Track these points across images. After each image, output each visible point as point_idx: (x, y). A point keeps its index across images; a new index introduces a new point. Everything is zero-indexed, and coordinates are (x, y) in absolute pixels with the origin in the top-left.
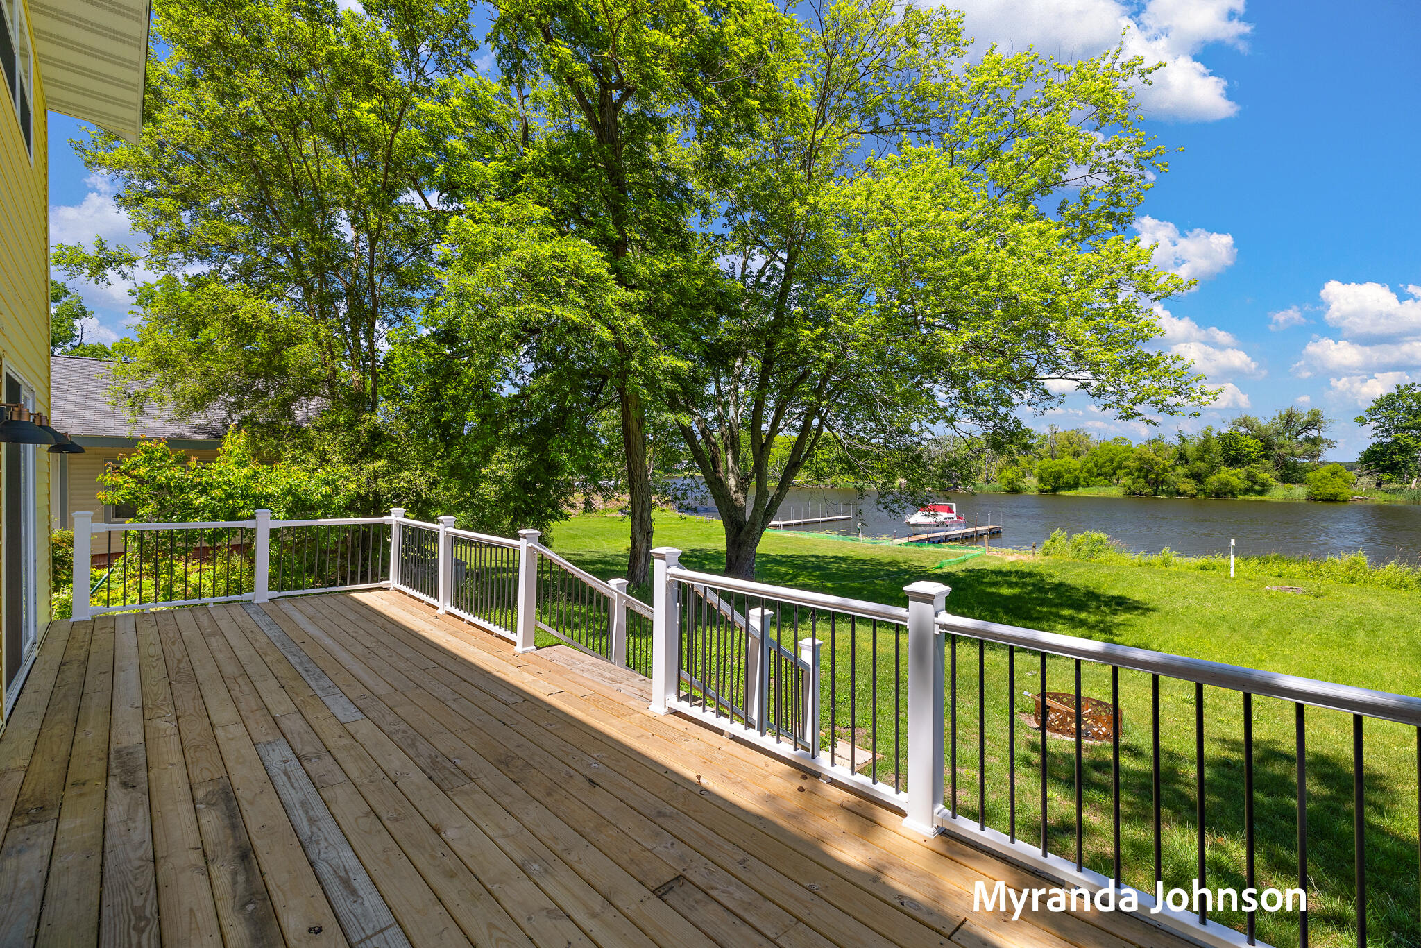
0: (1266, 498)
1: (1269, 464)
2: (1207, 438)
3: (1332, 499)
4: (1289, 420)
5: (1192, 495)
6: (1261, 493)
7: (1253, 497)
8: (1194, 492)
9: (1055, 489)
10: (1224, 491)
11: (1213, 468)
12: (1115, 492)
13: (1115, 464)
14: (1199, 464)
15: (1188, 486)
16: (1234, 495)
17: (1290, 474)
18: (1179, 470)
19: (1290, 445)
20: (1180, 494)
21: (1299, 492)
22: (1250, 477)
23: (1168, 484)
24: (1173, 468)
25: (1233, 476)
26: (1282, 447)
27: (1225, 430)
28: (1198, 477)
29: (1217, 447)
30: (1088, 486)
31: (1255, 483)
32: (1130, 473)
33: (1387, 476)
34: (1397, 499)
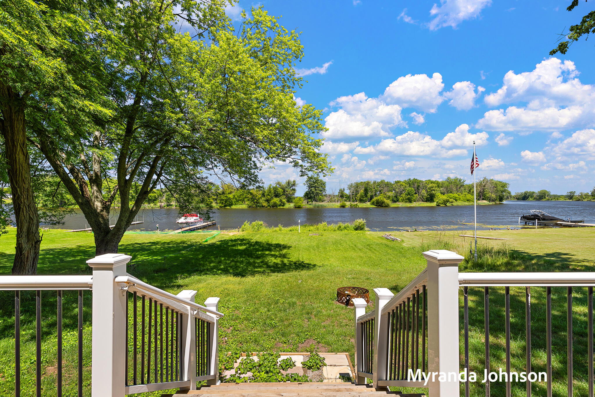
0: (284, 207)
1: (285, 197)
2: (270, 188)
3: (299, 207)
4: (289, 183)
5: (267, 207)
6: (283, 206)
7: (282, 207)
8: (267, 206)
9: (225, 206)
10: (275, 205)
11: (272, 198)
12: (244, 206)
13: (244, 196)
14: (268, 196)
15: (265, 204)
16: (277, 207)
17: (289, 200)
18: (263, 198)
19: (289, 191)
20: (263, 207)
21: (292, 205)
22: (281, 201)
23: (260, 204)
24: (261, 198)
25: (276, 200)
26: (287, 192)
27: (274, 186)
28: (268, 201)
29: (273, 191)
30: (236, 205)
31: (282, 203)
32: (248, 200)
33: (309, 200)
34: (311, 206)
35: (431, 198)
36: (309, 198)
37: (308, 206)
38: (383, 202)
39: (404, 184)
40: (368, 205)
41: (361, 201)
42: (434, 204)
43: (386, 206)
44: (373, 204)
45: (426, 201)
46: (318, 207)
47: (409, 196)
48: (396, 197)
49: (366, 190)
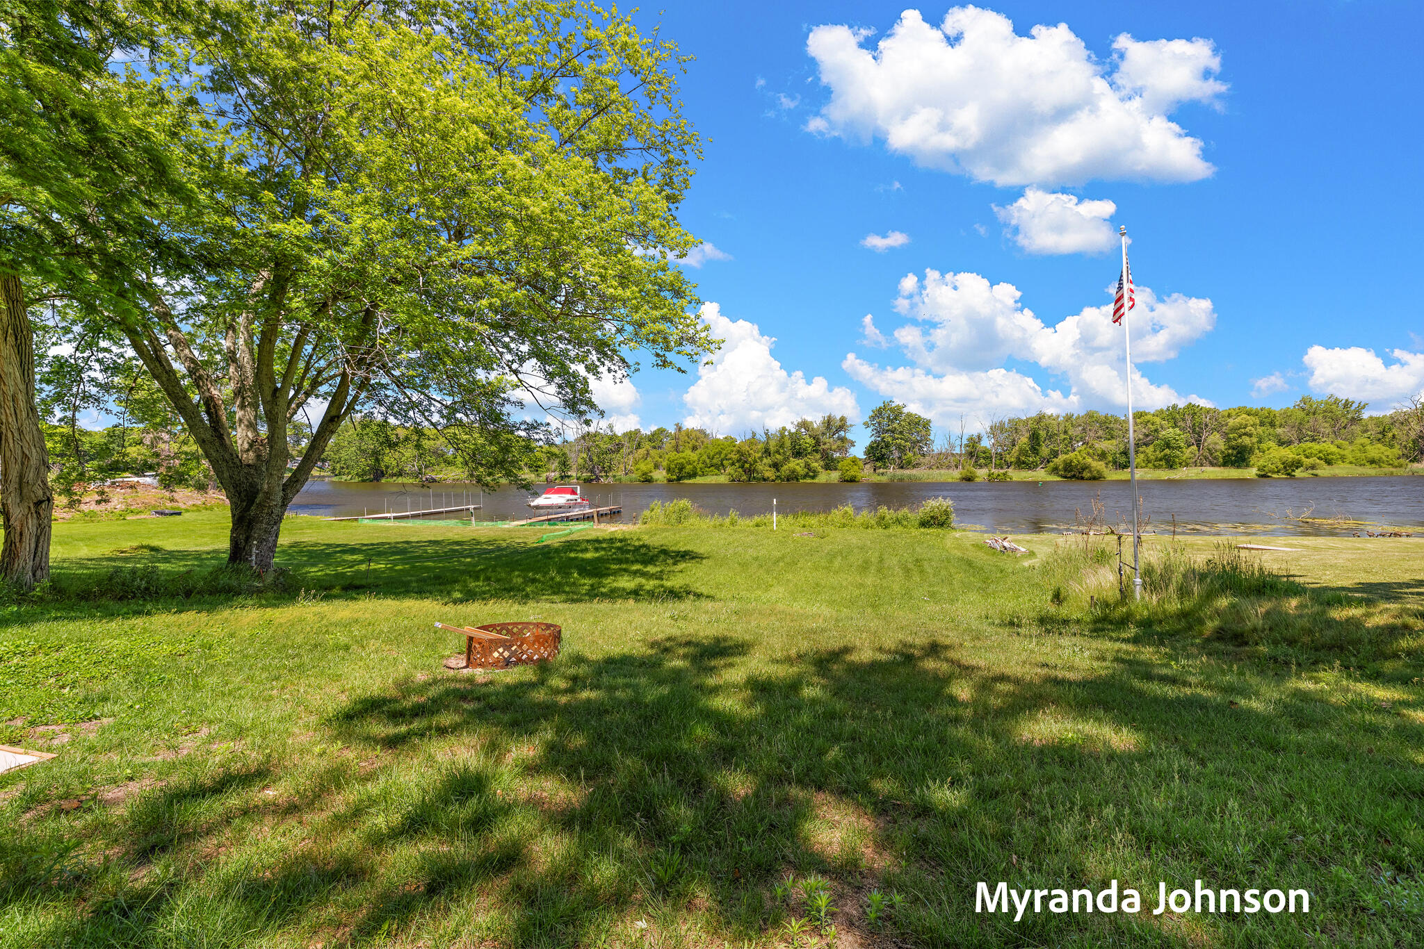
0: (816, 481)
1: (818, 456)
2: (782, 436)
3: (852, 480)
4: (828, 423)
5: (773, 481)
6: (813, 477)
7: (809, 481)
8: (774, 478)
9: (679, 479)
10: (793, 477)
11: (786, 459)
12: (723, 479)
13: (723, 456)
14: (778, 456)
15: (770, 474)
16: (797, 480)
17: (830, 464)
18: (765, 460)
19: (829, 442)
20: (765, 480)
21: (834, 476)
22: (807, 466)
23: (758, 473)
24: (761, 458)
25: (796, 465)
26: (825, 444)
27: (793, 430)
28: (776, 466)
29: (788, 443)
30: (703, 475)
31: (809, 469)
32: (733, 464)
33: (879, 464)
34: (884, 479)
35: (1238, 457)
36: (878, 459)
37: (876, 479)
38: (1086, 468)
39: (1158, 420)
40: (1040, 475)
41: (1021, 464)
42: (1251, 473)
43: (1094, 478)
44: (1055, 470)
45: (1225, 464)
46: (901, 480)
47: (1167, 451)
48: (1125, 453)
49: (1034, 437)
